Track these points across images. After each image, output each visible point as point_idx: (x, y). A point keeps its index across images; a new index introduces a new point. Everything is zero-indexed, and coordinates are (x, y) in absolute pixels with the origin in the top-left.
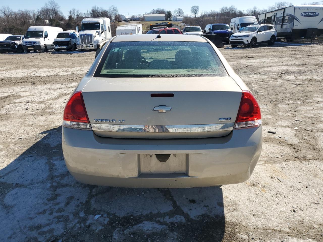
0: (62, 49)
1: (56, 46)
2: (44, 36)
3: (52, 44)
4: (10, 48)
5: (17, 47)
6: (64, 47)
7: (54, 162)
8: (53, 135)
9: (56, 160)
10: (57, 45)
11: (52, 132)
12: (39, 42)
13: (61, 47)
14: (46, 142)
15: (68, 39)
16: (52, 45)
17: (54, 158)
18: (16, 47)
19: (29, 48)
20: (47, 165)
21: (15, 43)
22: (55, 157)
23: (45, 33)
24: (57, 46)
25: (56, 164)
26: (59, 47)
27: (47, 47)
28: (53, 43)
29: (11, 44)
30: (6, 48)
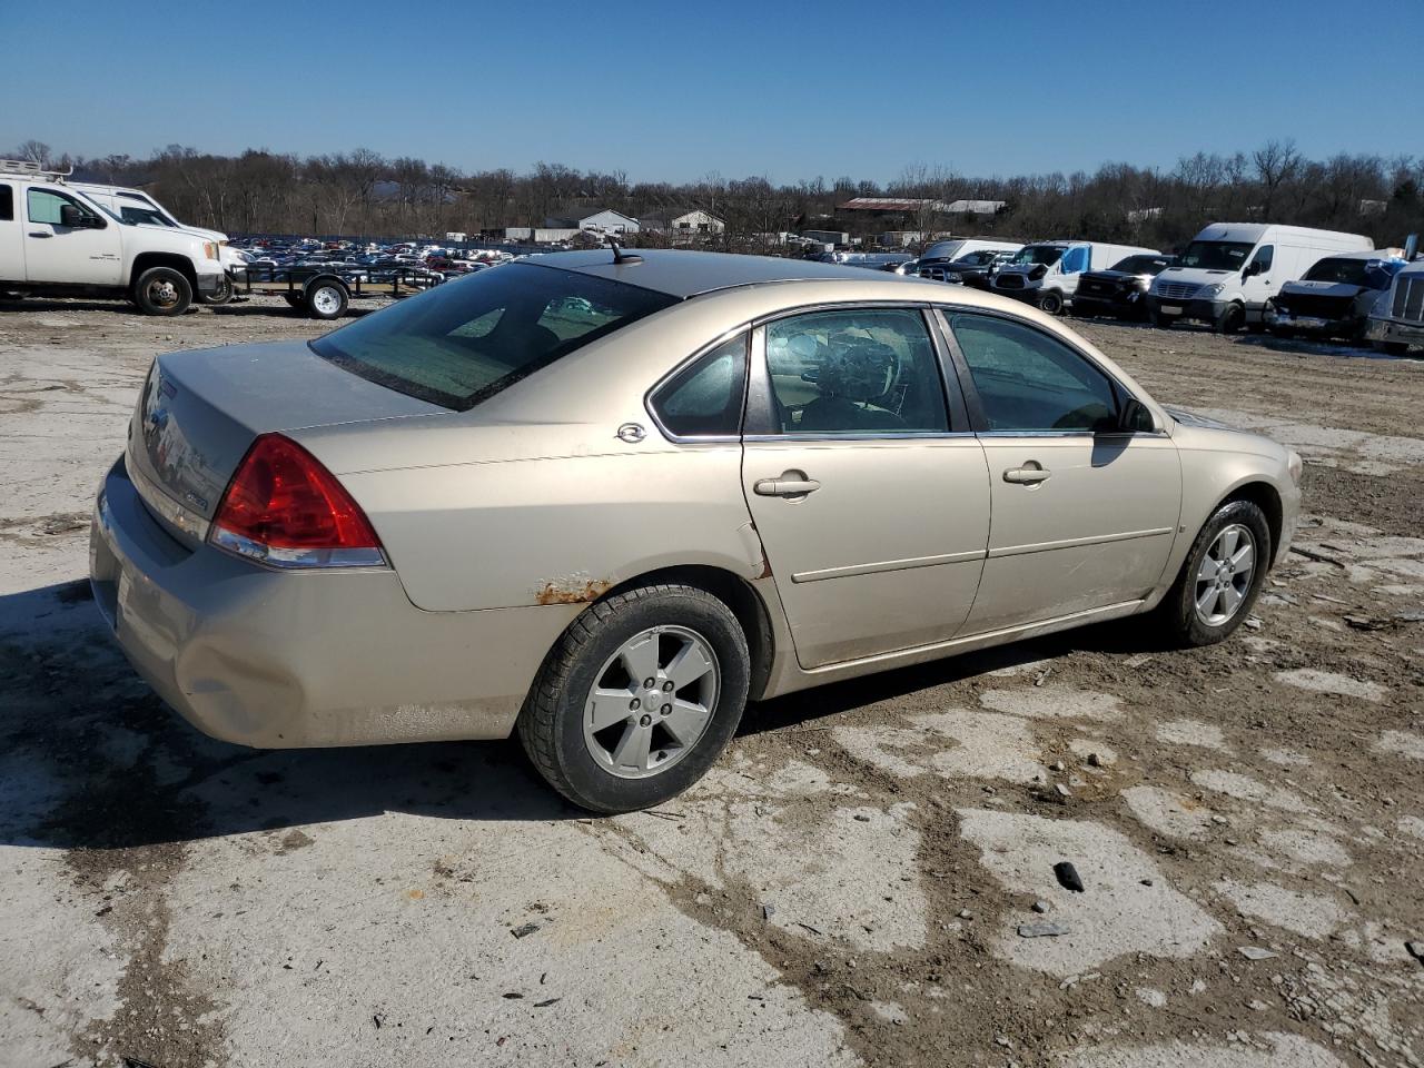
0: (1303, 331)
1: (1280, 312)
2: (1248, 263)
3: (1266, 304)
4: (1108, 301)
5: (1135, 299)
6: (1315, 322)
10: (1286, 310)
12: (1212, 289)
13: (1302, 322)
15: (1351, 290)
16: (1263, 308)
18: (1131, 299)
19: (1166, 309)
21: (1135, 283)
23: (1258, 253)
24: (1285, 313)
26: (1288, 321)
27: (1244, 314)
28: (1270, 299)
29: (1118, 286)
30: (1098, 299)
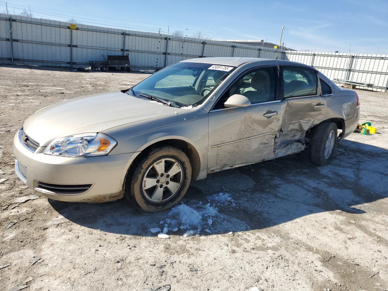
7: (354, 176)
8: (345, 202)
9: (351, 178)
11: (346, 208)
14: (358, 199)
17: (353, 180)
20: (360, 177)
22: (351, 181)
25: (352, 174)
